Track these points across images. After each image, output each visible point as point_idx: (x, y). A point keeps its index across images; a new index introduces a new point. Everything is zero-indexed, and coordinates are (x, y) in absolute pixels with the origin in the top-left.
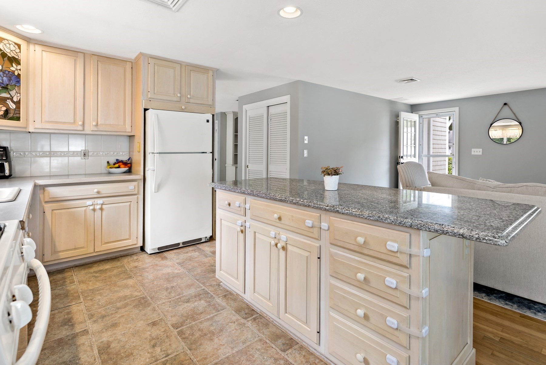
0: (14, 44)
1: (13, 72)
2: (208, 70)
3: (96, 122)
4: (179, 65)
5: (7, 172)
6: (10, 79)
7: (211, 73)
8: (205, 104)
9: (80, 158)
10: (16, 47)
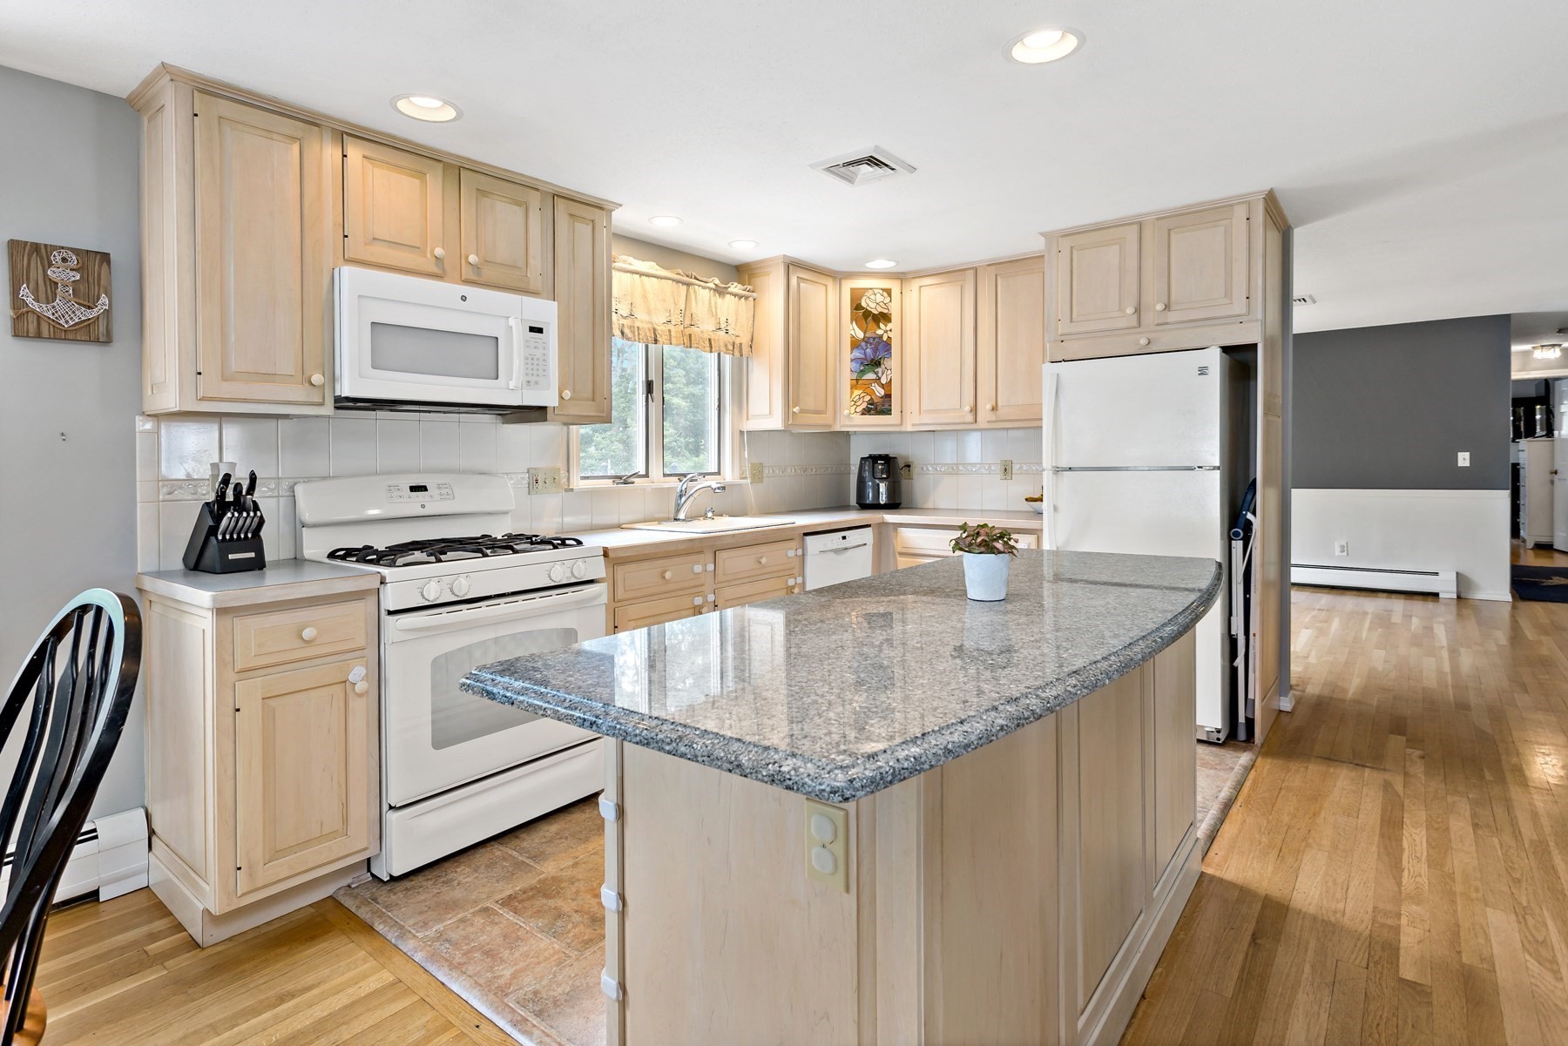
0: (881, 292)
1: (881, 337)
2: (1231, 205)
3: (994, 403)
4: (1135, 227)
5: (883, 500)
6: (875, 350)
7: (1240, 213)
8: (1218, 315)
9: (999, 477)
10: (885, 294)
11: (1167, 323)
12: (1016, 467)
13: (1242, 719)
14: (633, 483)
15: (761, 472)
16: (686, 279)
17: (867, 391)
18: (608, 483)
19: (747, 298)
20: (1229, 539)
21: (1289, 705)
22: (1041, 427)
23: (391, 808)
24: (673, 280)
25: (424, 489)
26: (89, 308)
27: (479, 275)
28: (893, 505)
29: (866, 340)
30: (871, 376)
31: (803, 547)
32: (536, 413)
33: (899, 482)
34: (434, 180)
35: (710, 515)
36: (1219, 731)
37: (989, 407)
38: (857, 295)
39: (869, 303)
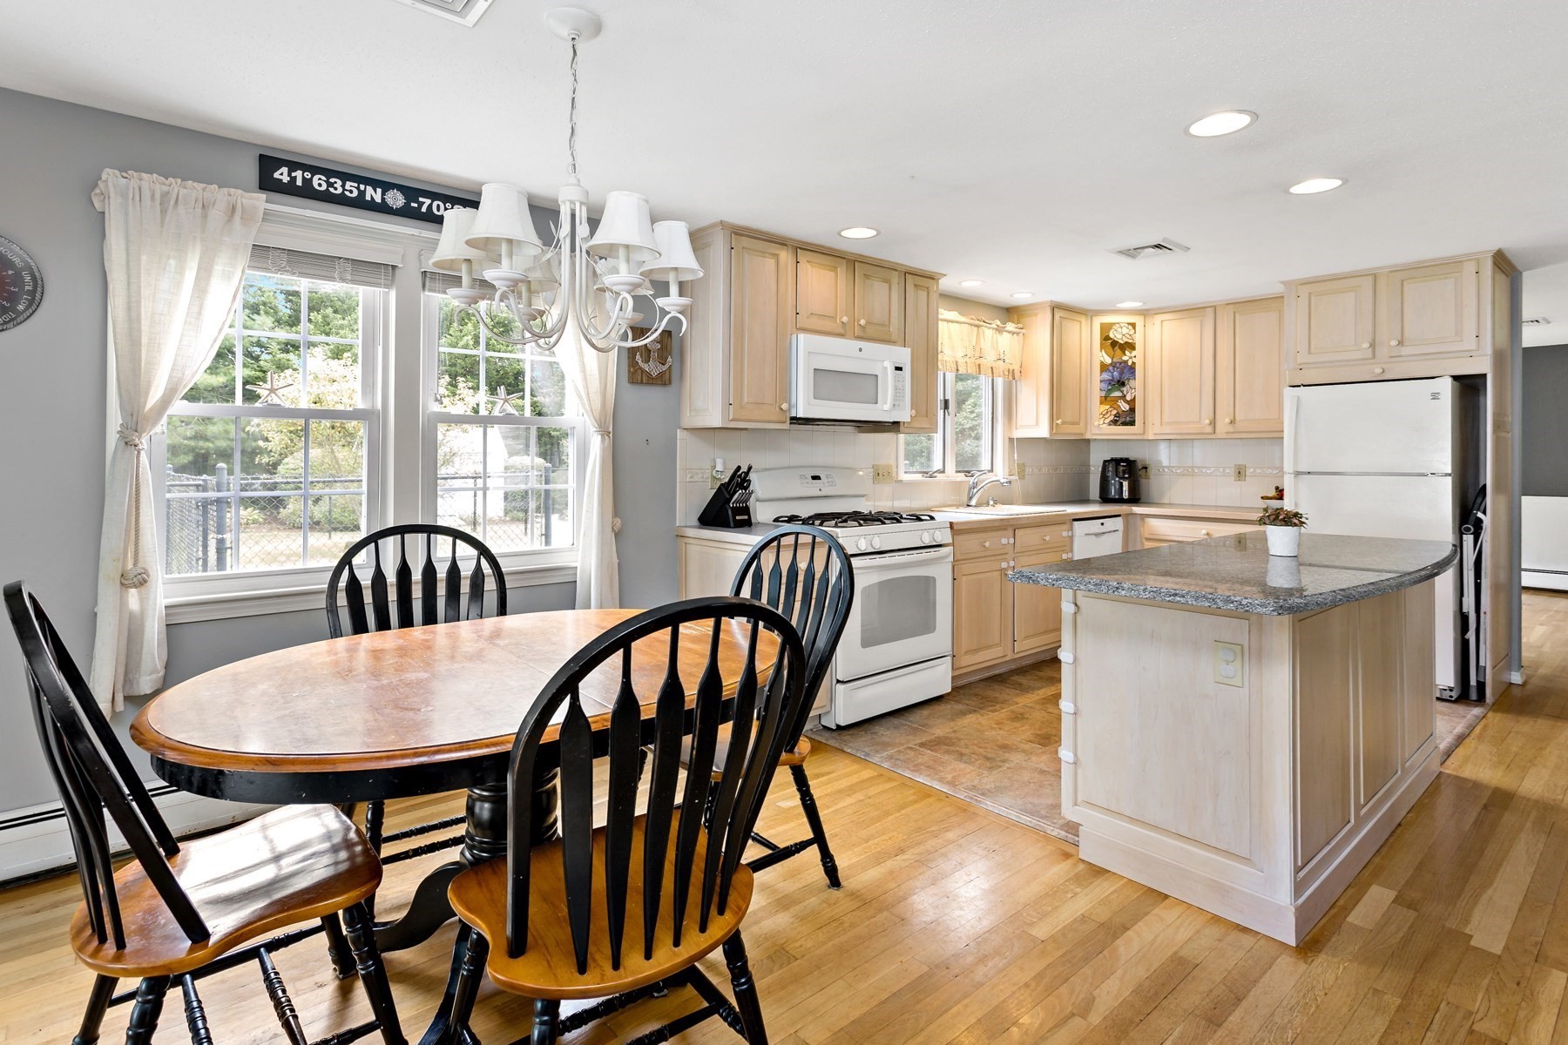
0: (1127, 325)
1: (1126, 362)
2: (1461, 262)
3: (1232, 418)
4: (1370, 278)
5: (1126, 495)
6: (1121, 373)
7: (1470, 268)
8: (1450, 350)
9: (1233, 478)
10: (1130, 327)
11: (1400, 356)
12: (1250, 471)
13: (1473, 682)
14: (936, 477)
15: (1024, 471)
16: (977, 322)
17: (1115, 406)
18: (920, 477)
19: (1018, 334)
20: (1460, 534)
21: (1520, 679)
22: (1283, 438)
23: (838, 681)
24: (969, 324)
25: (819, 478)
26: (663, 364)
27: (864, 332)
28: (1135, 499)
29: (1113, 365)
30: (1117, 394)
31: (1071, 529)
32: (895, 426)
33: (1139, 481)
34: (842, 271)
35: (991, 503)
36: (1451, 690)
37: (1227, 420)
38: (1105, 328)
39: (1116, 335)
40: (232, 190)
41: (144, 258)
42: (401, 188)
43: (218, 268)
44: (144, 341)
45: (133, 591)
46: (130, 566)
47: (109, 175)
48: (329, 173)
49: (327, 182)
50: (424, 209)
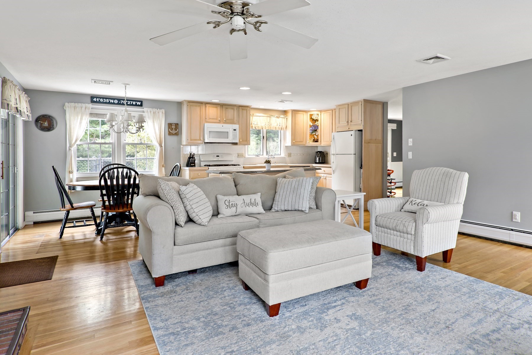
1: (316, 125)
2: (359, 102)
4: (347, 105)
5: (321, 161)
6: (315, 128)
8: (358, 124)
10: (317, 115)
11: (351, 125)
15: (290, 155)
16: (270, 116)
17: (313, 137)
18: (254, 156)
19: (285, 118)
25: (219, 156)
26: (176, 131)
27: (226, 122)
29: (313, 125)
30: (314, 133)
32: (235, 144)
33: (325, 158)
34: (219, 108)
38: (311, 115)
39: (314, 117)
40: (86, 104)
41: (72, 117)
42: (117, 99)
43: (84, 118)
44: (72, 132)
45: (71, 174)
46: (70, 170)
47: (66, 104)
48: (103, 98)
49: (103, 100)
50: (122, 103)
